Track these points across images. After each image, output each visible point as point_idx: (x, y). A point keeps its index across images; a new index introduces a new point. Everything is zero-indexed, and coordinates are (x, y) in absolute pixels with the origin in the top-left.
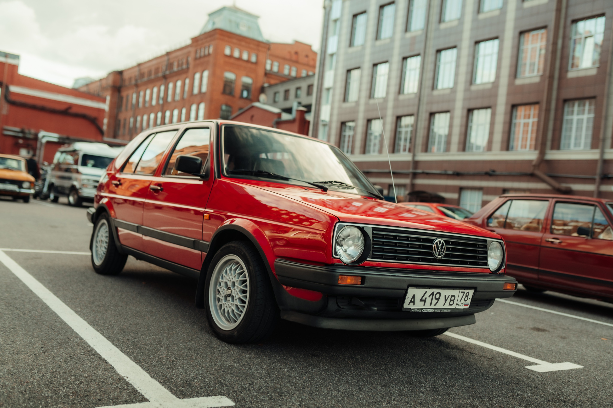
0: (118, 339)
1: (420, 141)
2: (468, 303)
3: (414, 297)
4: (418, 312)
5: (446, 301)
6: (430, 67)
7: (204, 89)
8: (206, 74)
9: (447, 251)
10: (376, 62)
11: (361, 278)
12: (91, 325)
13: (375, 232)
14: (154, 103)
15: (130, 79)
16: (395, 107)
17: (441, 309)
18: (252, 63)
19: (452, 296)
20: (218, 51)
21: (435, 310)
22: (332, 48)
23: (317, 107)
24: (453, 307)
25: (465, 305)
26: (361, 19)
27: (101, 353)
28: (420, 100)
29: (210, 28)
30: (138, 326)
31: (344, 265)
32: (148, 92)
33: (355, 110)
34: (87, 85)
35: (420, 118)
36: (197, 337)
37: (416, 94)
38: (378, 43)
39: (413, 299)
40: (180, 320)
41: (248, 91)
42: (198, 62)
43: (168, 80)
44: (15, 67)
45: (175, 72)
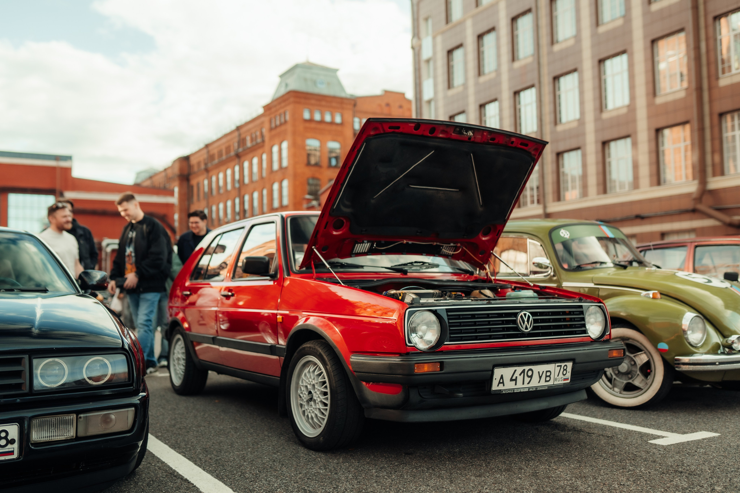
0: (200, 459)
1: (549, 189)
2: (568, 377)
3: (502, 377)
4: (510, 393)
5: (540, 377)
6: (546, 98)
7: (285, 163)
8: (285, 145)
9: (534, 323)
10: (482, 101)
11: (439, 364)
12: (172, 448)
13: (449, 314)
14: (229, 187)
15: (199, 163)
17: (536, 387)
18: (337, 124)
19: (547, 372)
20: (297, 117)
21: (529, 388)
22: (428, 93)
24: (551, 383)
25: (565, 380)
26: (458, 55)
27: (183, 474)
29: (283, 91)
30: (221, 444)
31: (421, 353)
32: (221, 176)
34: (151, 178)
35: (545, 161)
36: (283, 448)
37: (536, 132)
38: (482, 79)
39: (501, 380)
40: (266, 433)
41: (337, 158)
42: (274, 132)
43: (242, 159)
44: (68, 170)
45: (249, 148)
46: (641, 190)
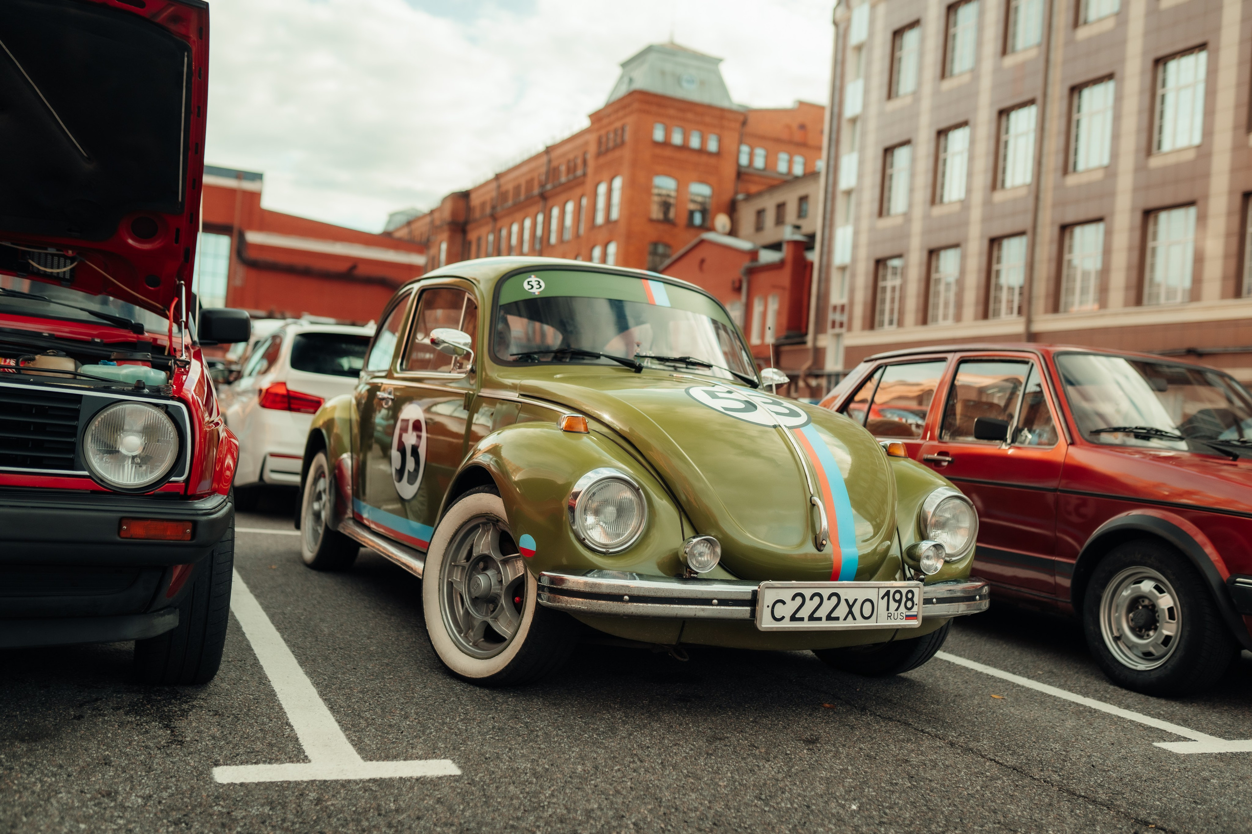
1: (1041, 289)
6: (1056, 125)
7: (615, 214)
8: (618, 183)
10: (943, 125)
14: (526, 248)
15: (483, 204)
16: (986, 219)
18: (710, 154)
20: (641, 136)
22: (852, 106)
23: (827, 231)
26: (911, 38)
28: (1037, 198)
29: (623, 90)
32: (515, 228)
33: (903, 233)
34: (409, 223)
35: (1039, 239)
37: (1029, 185)
38: (947, 85)
41: (703, 213)
42: (602, 160)
43: (550, 202)
44: (255, 196)
45: (563, 184)
46: (1204, 303)
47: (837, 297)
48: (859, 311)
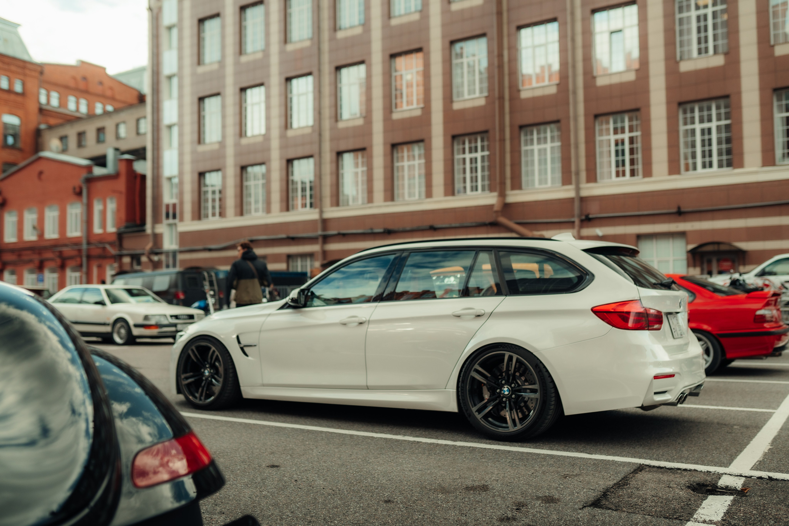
1: (327, 191)
6: (327, 90)
10: (244, 85)
16: (283, 147)
18: (17, 94)
22: (169, 67)
23: (156, 152)
26: (212, 26)
28: (320, 135)
33: (219, 155)
35: (322, 160)
37: (312, 127)
38: (244, 59)
41: (15, 136)
46: (435, 199)
47: (168, 198)
48: (188, 208)
